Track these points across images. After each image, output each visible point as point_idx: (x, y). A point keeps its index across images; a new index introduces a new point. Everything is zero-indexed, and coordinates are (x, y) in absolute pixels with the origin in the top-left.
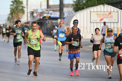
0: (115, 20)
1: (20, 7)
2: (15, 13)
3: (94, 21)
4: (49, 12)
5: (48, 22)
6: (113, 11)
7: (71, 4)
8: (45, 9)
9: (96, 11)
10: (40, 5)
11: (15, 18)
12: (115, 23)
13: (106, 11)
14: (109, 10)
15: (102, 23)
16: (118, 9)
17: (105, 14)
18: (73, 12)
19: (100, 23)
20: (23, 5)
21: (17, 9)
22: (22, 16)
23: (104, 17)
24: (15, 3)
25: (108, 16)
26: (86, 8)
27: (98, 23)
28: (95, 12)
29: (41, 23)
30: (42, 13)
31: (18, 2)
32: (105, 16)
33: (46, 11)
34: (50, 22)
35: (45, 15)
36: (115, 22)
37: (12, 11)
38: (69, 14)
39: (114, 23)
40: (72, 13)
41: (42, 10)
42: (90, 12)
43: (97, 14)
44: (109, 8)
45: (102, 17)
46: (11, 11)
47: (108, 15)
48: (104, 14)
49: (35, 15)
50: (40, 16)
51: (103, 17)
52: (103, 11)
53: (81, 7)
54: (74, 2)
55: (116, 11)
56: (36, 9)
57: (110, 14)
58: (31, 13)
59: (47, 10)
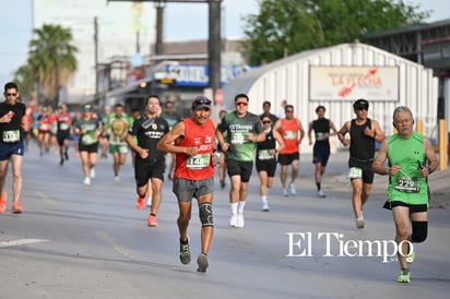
0: (389, 92)
1: (62, 49)
2: (45, 67)
3: (321, 95)
4: (168, 66)
5: (167, 98)
6: (381, 63)
7: (238, 42)
9: (328, 63)
10: (134, 42)
11: (46, 83)
12: (389, 102)
13: (360, 63)
14: (371, 63)
15: (346, 101)
16: (399, 59)
17: (356, 75)
19: (341, 102)
20: (71, 43)
21: (51, 57)
22: (67, 77)
23: (354, 85)
24: (46, 36)
25: (367, 81)
26: (290, 54)
27: (335, 101)
28: (324, 66)
29: (141, 100)
30: (141, 72)
31: (57, 34)
32: (356, 81)
35: (159, 76)
36: (390, 99)
37: (37, 62)
38: (234, 74)
39: (384, 102)
40: (245, 70)
41: (143, 58)
42: (310, 66)
43: (331, 75)
44: (371, 54)
45: (348, 83)
46: (30, 61)
47: (367, 77)
48: (352, 75)
49: (116, 74)
51: (350, 85)
52: (349, 63)
53: (271, 50)
54: (248, 33)
55: (392, 63)
56: (120, 57)
57: (373, 72)
58: (102, 68)
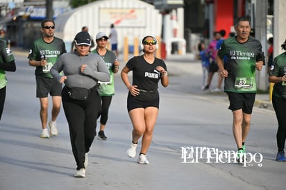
4: (27, 9)
5: (27, 25)
6: (138, 7)
8: (20, 3)
13: (125, 6)
14: (131, 6)
17: (124, 13)
18: (69, 8)
23: (122, 18)
29: (14, 27)
30: (15, 11)
33: (23, 7)
34: (29, 25)
35: (21, 13)
36: (138, 25)
39: (139, 27)
40: (67, 10)
41: (16, 4)
42: (100, 9)
43: (111, 13)
47: (129, 14)
48: (121, 14)
49: (3, 12)
50: (13, 15)
55: (143, 7)
57: (132, 12)
59: (25, 6)
